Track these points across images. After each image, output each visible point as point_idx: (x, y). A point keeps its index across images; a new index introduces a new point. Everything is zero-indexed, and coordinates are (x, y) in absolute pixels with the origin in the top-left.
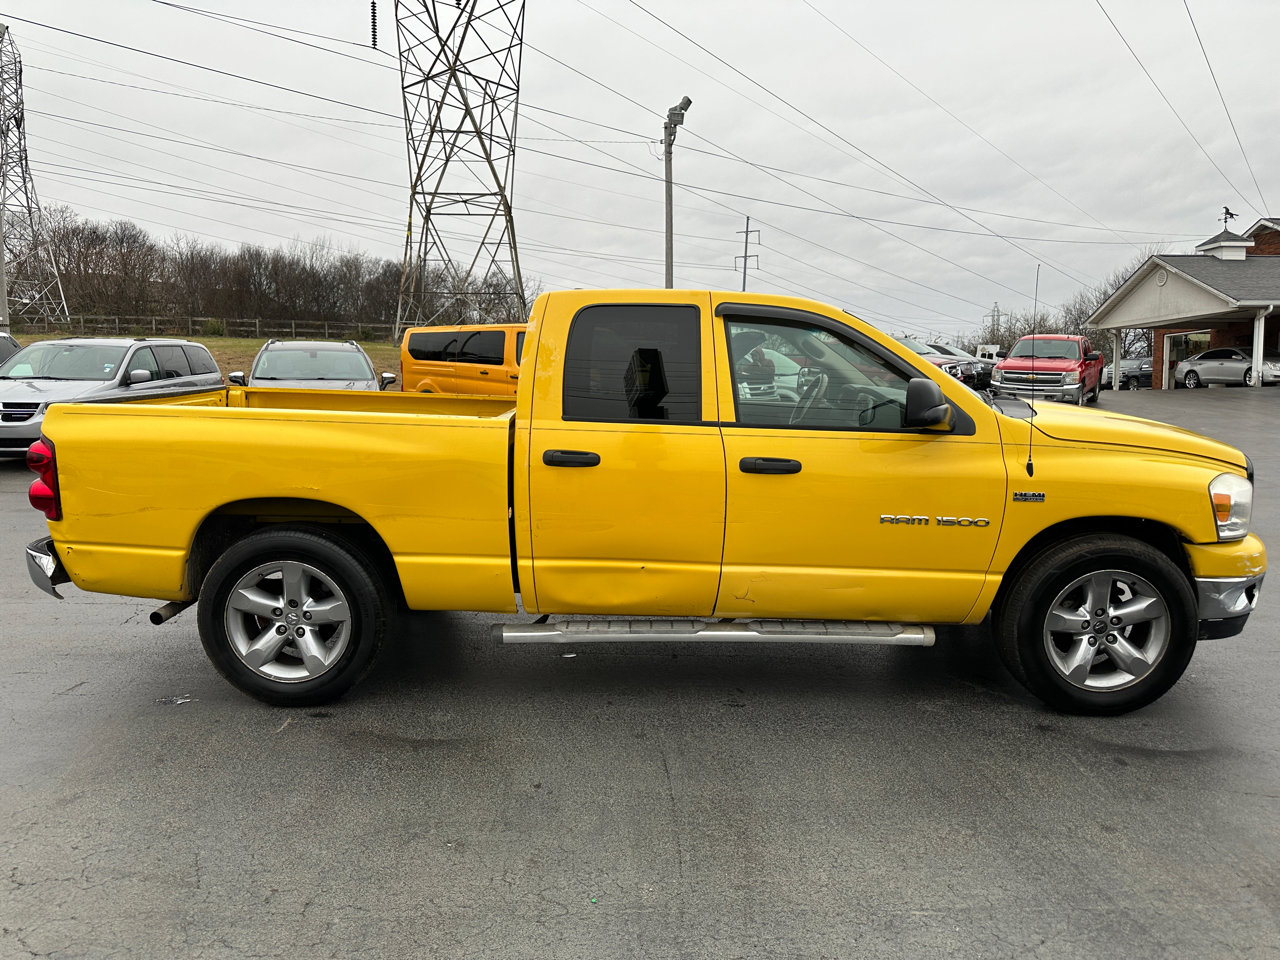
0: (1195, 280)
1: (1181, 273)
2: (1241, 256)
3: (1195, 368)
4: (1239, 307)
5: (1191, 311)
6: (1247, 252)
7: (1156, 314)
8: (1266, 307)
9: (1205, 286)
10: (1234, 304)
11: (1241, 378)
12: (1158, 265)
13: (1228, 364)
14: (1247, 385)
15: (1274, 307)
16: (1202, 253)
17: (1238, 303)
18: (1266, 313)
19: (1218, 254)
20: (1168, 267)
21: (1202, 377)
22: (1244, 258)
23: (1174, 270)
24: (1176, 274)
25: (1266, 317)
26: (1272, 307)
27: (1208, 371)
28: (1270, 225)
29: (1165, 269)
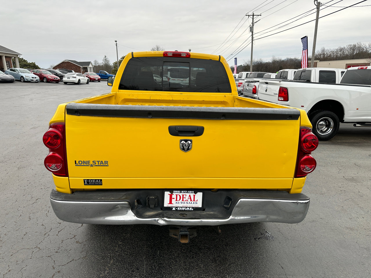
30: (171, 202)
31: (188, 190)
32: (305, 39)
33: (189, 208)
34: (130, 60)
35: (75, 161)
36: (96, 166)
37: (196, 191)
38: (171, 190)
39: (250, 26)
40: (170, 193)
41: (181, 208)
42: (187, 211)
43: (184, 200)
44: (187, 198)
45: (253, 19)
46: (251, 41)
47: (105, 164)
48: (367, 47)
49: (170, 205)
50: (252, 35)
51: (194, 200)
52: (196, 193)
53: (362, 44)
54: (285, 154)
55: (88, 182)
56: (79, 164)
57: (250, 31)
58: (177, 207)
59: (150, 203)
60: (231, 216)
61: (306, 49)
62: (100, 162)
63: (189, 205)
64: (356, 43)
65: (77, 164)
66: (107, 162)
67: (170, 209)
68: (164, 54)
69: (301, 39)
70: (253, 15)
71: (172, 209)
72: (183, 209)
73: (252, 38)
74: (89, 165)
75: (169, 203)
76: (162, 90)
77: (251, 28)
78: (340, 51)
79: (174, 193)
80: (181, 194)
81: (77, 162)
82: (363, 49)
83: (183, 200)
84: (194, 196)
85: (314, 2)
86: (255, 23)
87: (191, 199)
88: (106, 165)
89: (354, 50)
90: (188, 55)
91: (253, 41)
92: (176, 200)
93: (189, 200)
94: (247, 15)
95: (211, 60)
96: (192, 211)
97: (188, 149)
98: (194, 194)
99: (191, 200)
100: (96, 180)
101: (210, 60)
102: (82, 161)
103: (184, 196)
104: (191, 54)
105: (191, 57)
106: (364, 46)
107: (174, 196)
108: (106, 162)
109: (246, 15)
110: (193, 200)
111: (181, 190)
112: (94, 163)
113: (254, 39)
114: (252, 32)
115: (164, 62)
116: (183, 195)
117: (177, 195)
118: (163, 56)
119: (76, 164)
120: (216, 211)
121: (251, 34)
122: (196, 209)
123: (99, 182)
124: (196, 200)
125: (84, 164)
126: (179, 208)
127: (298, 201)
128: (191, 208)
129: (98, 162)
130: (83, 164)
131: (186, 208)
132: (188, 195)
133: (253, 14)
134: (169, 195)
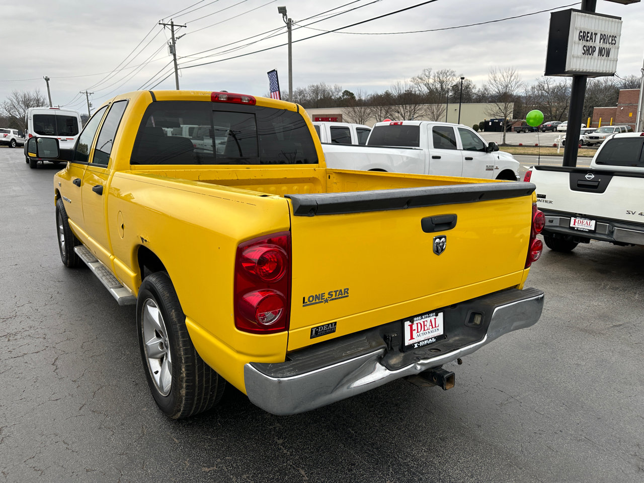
30: (412, 337)
31: (429, 313)
32: (273, 74)
33: (431, 339)
34: (150, 105)
35: (304, 298)
36: (333, 299)
37: (436, 312)
38: (411, 319)
39: (169, 44)
40: (410, 324)
41: (423, 342)
42: (430, 344)
44: (428, 326)
45: (173, 31)
46: (174, 70)
47: (344, 294)
48: (333, 90)
49: (412, 342)
50: (175, 60)
51: (435, 327)
52: (437, 315)
53: (327, 86)
55: (316, 332)
56: (308, 303)
57: (171, 53)
58: (419, 343)
59: (393, 345)
60: (486, 335)
61: (277, 90)
62: (338, 293)
63: (431, 335)
64: (319, 84)
65: (306, 303)
66: (348, 289)
67: (411, 347)
68: (212, 97)
69: (268, 73)
70: (172, 25)
71: (414, 346)
72: (426, 342)
73: (176, 65)
74: (323, 300)
75: (410, 339)
77: (170, 46)
78: (300, 95)
79: (414, 323)
80: (422, 322)
81: (306, 300)
82: (329, 93)
83: (424, 330)
84: (435, 319)
85: (283, 18)
86: (176, 38)
87: (432, 325)
88: (346, 295)
89: (317, 94)
90: (252, 101)
91: (178, 70)
92: (418, 332)
93: (431, 327)
94: (161, 22)
96: (434, 342)
97: (442, 250)
98: (435, 317)
100: (328, 324)
102: (313, 296)
103: (426, 323)
104: (257, 100)
105: (256, 105)
106: (329, 88)
107: (414, 327)
108: (346, 290)
109: (160, 24)
111: (421, 315)
112: (330, 296)
113: (178, 67)
114: (175, 55)
115: (213, 111)
116: (424, 322)
117: (417, 324)
118: (210, 100)
119: (304, 303)
120: (459, 334)
121: (172, 57)
122: (438, 338)
123: (331, 328)
124: (437, 326)
125: (316, 300)
126: (421, 343)
128: (433, 339)
129: (336, 292)
130: (314, 302)
131: (429, 339)
132: (429, 320)
133: (172, 22)
134: (409, 327)
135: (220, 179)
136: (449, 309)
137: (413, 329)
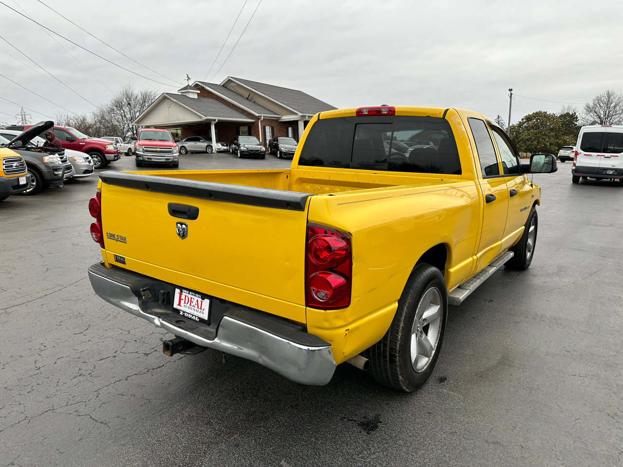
0: (185, 106)
1: (178, 102)
2: (196, 97)
3: (184, 145)
4: (206, 120)
5: (184, 119)
6: (198, 96)
7: (168, 120)
8: (215, 120)
9: (190, 109)
10: (204, 118)
11: (205, 150)
12: (166, 97)
13: (199, 144)
14: (207, 153)
15: (218, 120)
16: (180, 94)
17: (206, 118)
18: (215, 122)
19: (187, 95)
20: (172, 99)
21: (188, 149)
22: (197, 98)
23: (175, 101)
24: (176, 102)
25: (215, 124)
26: (217, 120)
27: (190, 147)
28: (200, 84)
29: (170, 99)
30: (179, 305)
31: (196, 292)
33: (195, 316)
36: (119, 241)
37: (204, 296)
38: (182, 288)
40: (180, 292)
41: (188, 315)
42: (193, 320)
43: (192, 305)
44: (194, 303)
49: (179, 307)
51: (201, 309)
52: (203, 299)
54: (288, 263)
55: (116, 258)
58: (184, 312)
59: (159, 298)
60: (216, 339)
62: (121, 238)
63: (195, 313)
65: (108, 236)
67: (178, 311)
68: (358, 112)
71: (180, 312)
72: (190, 316)
74: (115, 239)
76: (348, 167)
79: (183, 293)
80: (190, 296)
83: (190, 305)
84: (202, 302)
87: (198, 305)
88: (125, 241)
90: (392, 111)
92: (185, 303)
93: (196, 306)
95: (429, 116)
96: (197, 321)
98: (201, 300)
99: (198, 308)
100: (121, 257)
101: (427, 116)
102: (110, 234)
103: (192, 299)
104: (396, 110)
105: (396, 115)
108: (125, 238)
110: (200, 307)
111: (190, 290)
115: (356, 124)
117: (186, 296)
118: (355, 115)
122: (202, 320)
123: (123, 260)
124: (202, 309)
125: (112, 237)
126: (186, 313)
127: (291, 343)
128: (197, 318)
131: (193, 316)
132: (196, 298)
134: (179, 294)
135: (345, 180)
136: (218, 301)
137: (182, 298)
